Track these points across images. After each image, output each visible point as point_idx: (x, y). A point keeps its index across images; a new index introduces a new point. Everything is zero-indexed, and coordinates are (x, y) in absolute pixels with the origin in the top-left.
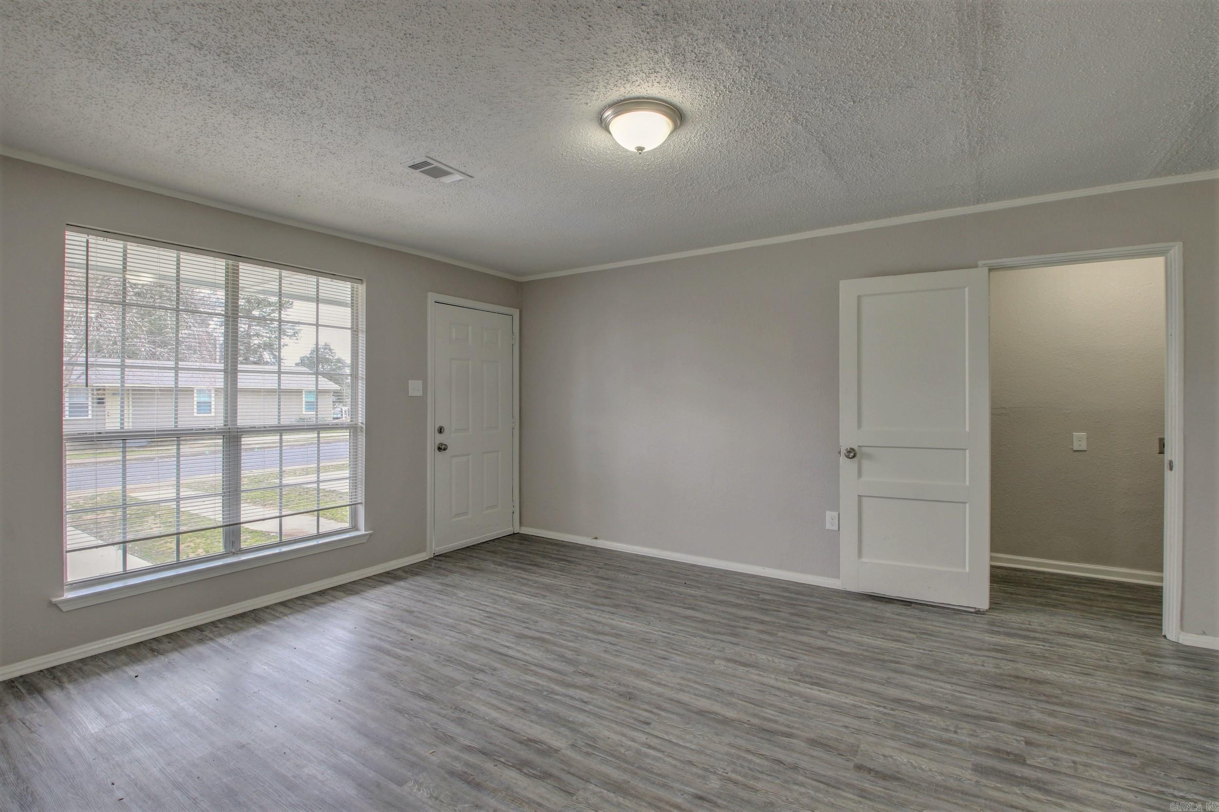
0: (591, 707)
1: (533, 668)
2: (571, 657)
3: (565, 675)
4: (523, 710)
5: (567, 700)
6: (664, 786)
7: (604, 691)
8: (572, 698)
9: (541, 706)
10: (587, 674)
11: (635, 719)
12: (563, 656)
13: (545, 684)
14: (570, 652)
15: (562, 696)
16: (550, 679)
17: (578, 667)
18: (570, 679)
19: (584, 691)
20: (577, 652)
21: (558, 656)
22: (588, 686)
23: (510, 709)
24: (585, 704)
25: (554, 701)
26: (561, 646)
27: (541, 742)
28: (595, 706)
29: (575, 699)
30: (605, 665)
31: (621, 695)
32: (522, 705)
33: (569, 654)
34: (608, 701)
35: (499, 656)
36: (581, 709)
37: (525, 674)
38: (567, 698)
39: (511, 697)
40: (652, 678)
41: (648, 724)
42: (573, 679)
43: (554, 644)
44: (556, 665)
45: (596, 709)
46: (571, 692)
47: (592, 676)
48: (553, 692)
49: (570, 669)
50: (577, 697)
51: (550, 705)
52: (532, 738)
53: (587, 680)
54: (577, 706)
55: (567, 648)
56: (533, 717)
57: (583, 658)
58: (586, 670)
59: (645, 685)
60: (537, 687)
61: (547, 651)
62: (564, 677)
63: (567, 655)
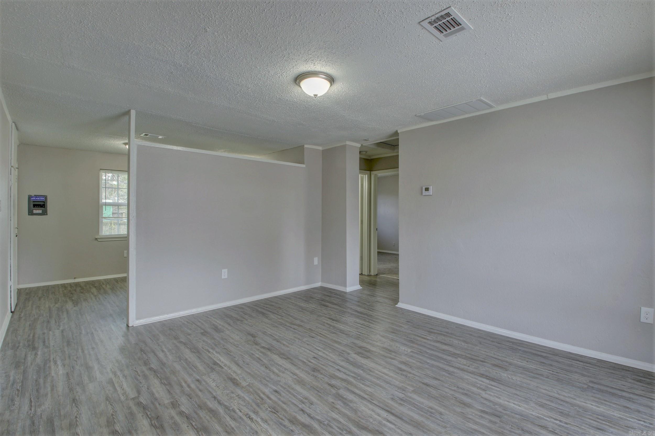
0: (336, 367)
1: (366, 396)
2: (339, 402)
3: (346, 387)
4: (370, 371)
5: (348, 372)
6: (321, 341)
7: (326, 374)
8: (345, 373)
9: (361, 372)
10: (332, 386)
11: (319, 360)
12: (345, 403)
13: (359, 384)
14: (338, 407)
15: (350, 375)
16: (356, 387)
17: (336, 393)
18: (343, 384)
19: (337, 376)
20: (333, 407)
21: (348, 405)
22: (334, 378)
23: (377, 372)
24: (339, 369)
25: (355, 373)
26: (344, 415)
27: (361, 357)
28: (334, 367)
29: (343, 372)
30: (318, 391)
31: (319, 371)
32: (371, 373)
33: (339, 404)
34: (327, 369)
35: (393, 411)
36: (342, 367)
37: (372, 393)
38: (347, 373)
39: (378, 378)
40: (295, 379)
41: (315, 358)
42: (341, 384)
43: (349, 419)
44: (351, 397)
45: (334, 366)
46: (344, 377)
47: (330, 385)
48: (354, 378)
49: (342, 392)
50: (342, 373)
51: (357, 372)
52: (365, 359)
53: (333, 382)
54: (343, 369)
55: (340, 413)
56: (365, 367)
57: (331, 399)
58: (332, 390)
59: (303, 375)
60: (363, 382)
61: (355, 411)
62: (347, 386)
63: (342, 404)
